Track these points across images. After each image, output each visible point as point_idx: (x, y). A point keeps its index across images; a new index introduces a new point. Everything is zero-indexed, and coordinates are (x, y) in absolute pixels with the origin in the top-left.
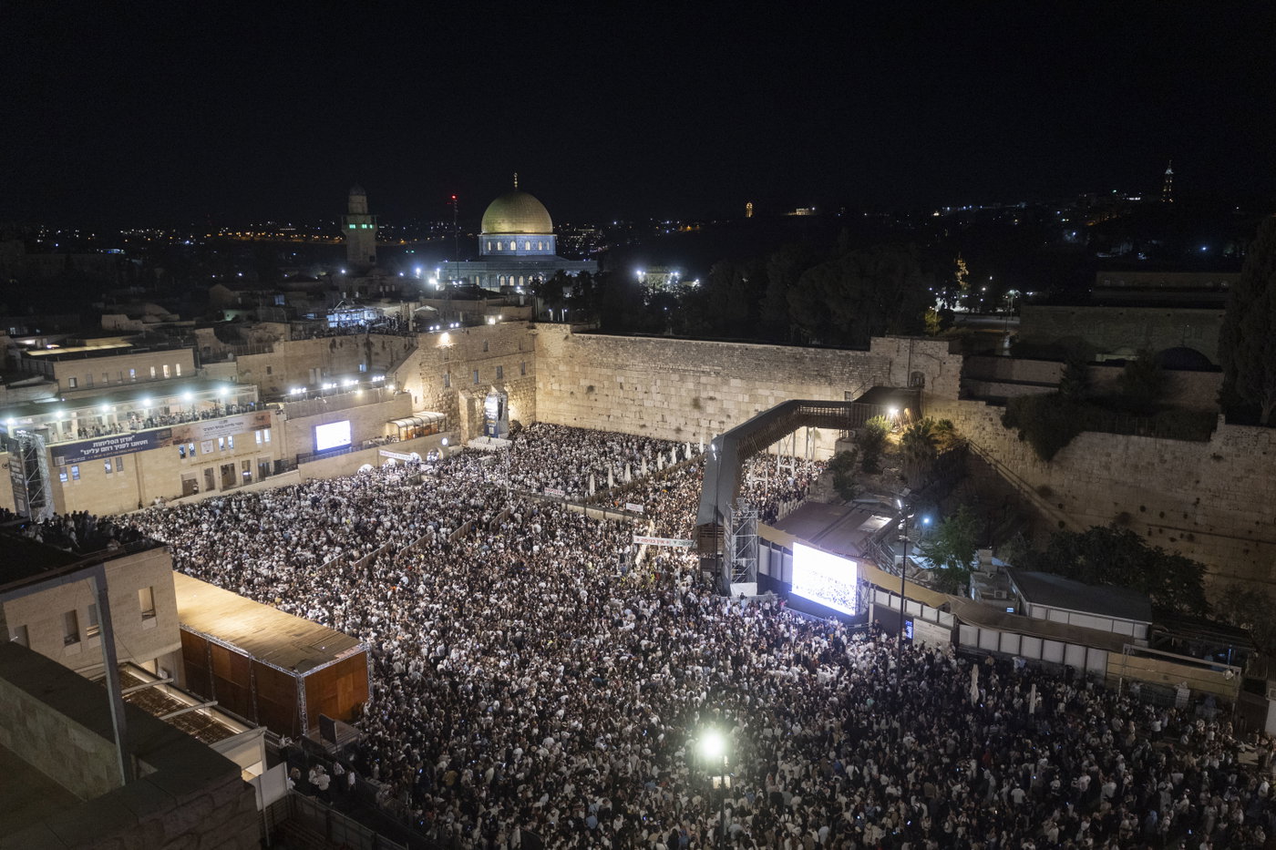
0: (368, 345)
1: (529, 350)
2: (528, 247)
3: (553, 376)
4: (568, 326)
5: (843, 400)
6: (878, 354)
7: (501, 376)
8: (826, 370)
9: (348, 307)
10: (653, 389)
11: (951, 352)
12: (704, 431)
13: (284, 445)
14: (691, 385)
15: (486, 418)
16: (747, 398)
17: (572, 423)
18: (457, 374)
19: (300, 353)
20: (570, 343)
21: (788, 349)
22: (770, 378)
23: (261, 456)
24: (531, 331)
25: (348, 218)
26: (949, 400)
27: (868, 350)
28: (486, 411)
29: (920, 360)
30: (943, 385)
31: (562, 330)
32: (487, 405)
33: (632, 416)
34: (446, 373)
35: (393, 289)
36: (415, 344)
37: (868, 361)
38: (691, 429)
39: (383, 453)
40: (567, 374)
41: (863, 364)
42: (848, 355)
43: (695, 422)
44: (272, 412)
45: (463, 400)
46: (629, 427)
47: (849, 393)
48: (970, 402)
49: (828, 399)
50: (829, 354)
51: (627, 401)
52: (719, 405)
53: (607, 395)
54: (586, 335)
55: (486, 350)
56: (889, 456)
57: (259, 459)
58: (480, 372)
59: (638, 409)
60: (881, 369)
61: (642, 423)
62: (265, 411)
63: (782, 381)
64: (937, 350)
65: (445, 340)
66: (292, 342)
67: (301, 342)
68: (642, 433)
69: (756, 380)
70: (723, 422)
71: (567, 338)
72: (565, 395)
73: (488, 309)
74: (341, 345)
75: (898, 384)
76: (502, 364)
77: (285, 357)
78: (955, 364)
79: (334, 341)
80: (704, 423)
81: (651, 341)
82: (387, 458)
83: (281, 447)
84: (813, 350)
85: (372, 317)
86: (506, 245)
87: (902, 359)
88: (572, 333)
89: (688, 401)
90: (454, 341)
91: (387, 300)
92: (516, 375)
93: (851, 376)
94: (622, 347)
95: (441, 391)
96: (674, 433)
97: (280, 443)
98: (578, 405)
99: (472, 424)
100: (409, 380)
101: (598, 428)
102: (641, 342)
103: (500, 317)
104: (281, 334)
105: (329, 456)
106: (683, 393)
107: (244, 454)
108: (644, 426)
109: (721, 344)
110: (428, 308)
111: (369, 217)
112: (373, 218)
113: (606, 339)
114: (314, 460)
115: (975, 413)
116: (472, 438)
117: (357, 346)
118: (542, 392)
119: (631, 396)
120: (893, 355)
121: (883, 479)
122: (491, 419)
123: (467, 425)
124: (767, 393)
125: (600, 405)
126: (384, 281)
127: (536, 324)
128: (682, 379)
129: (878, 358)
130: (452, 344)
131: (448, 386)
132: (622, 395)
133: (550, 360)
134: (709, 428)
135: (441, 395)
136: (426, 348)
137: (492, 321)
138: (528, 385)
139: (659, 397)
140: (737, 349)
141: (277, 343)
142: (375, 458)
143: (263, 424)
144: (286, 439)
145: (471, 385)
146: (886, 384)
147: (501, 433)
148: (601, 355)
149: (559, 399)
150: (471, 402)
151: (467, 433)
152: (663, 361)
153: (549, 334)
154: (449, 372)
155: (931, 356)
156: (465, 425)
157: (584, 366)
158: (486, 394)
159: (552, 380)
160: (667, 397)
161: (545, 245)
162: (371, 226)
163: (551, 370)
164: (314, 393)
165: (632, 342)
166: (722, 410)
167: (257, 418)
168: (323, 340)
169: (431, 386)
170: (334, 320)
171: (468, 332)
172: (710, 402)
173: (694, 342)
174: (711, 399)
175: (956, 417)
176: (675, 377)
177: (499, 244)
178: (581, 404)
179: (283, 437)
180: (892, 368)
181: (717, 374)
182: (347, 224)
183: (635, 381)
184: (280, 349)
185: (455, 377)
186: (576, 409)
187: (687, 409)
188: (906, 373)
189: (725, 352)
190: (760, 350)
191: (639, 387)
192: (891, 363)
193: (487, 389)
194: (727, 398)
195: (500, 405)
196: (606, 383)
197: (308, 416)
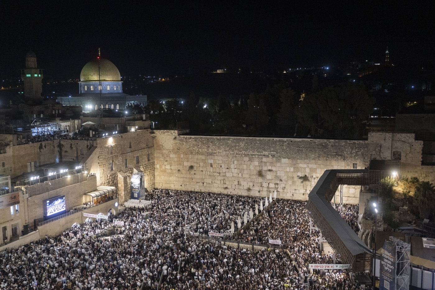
0: (60, 146)
1: (151, 146)
2: (108, 88)
3: (166, 161)
4: (176, 131)
5: (352, 168)
6: (373, 142)
7: (138, 162)
8: (341, 152)
9: (38, 123)
10: (232, 166)
11: (416, 139)
12: (265, 189)
13: (27, 214)
14: (256, 163)
15: (132, 188)
16: (292, 169)
17: (178, 188)
18: (117, 162)
19: (22, 153)
20: (177, 141)
21: (317, 141)
22: (307, 157)
23: (13, 223)
24: (152, 135)
25: (25, 71)
26: (416, 166)
27: (367, 139)
28: (132, 183)
29: (398, 144)
30: (412, 158)
31: (172, 134)
32: (132, 180)
33: (219, 182)
34: (111, 162)
35: (60, 112)
36: (95, 145)
37: (367, 146)
38: (257, 188)
39: (85, 214)
40: (176, 159)
41: (364, 148)
42: (355, 143)
43: (259, 185)
44: (20, 193)
45: (120, 177)
46: (216, 189)
47: (356, 164)
48: (428, 166)
49: (343, 168)
50: (343, 143)
51: (215, 174)
52: (275, 174)
53: (202, 171)
54: (188, 136)
55: (130, 147)
56: (398, 200)
57: (12, 225)
58: (128, 160)
59: (222, 178)
60: (375, 150)
61: (225, 186)
62: (16, 192)
63: (314, 159)
64: (408, 138)
65: (111, 142)
66: (18, 146)
67: (23, 146)
68: (225, 192)
69: (298, 159)
70: (277, 184)
71: (175, 138)
72: (174, 172)
73: (127, 122)
74: (45, 147)
75: (385, 158)
76: (138, 155)
77: (13, 156)
78: (419, 146)
79: (41, 144)
80: (265, 185)
81: (230, 138)
82: (87, 217)
83: (25, 216)
84: (333, 140)
85: (54, 129)
86: (96, 88)
87: (388, 144)
88: (178, 135)
89: (255, 172)
90: (115, 142)
91: (60, 118)
92: (145, 161)
93: (357, 155)
94: (211, 142)
95: (109, 173)
96: (246, 191)
97: (25, 213)
98: (184, 178)
99: (126, 192)
100: (92, 167)
101: (196, 190)
102: (224, 139)
103: (137, 127)
104: (11, 141)
105: (55, 220)
106: (252, 167)
107: (4, 222)
108: (226, 188)
109: (275, 139)
110: (90, 123)
111: (39, 70)
112: (40, 71)
113: (201, 138)
114: (47, 223)
115: (431, 173)
116: (126, 201)
117: (54, 147)
118: (159, 171)
119: (218, 170)
120: (382, 142)
121: (401, 214)
122: (135, 188)
123: (123, 193)
124: (305, 166)
125: (197, 177)
126: (55, 108)
127: (155, 131)
128: (251, 160)
129: (373, 144)
130: (114, 144)
131: (112, 170)
132: (212, 171)
133: (164, 151)
134: (268, 187)
135: (109, 176)
136: (101, 147)
137: (133, 130)
138: (151, 167)
139: (236, 171)
140: (285, 142)
141: (8, 147)
142: (81, 218)
143: (15, 201)
144: (28, 210)
145: (123, 168)
146: (378, 158)
147: (142, 196)
148: (198, 147)
149: (171, 174)
150: (125, 178)
151: (124, 198)
152: (238, 150)
153: (163, 136)
154: (113, 161)
155: (404, 142)
156: (122, 193)
157: (186, 154)
158: (131, 173)
159: (166, 163)
160: (241, 171)
161: (118, 87)
162: (40, 75)
163: (165, 158)
164: (44, 179)
165: (218, 139)
166: (277, 177)
167: (12, 198)
168: (35, 144)
169: (104, 170)
170: (36, 131)
171: (122, 136)
172: (269, 173)
173: (258, 138)
174: (270, 170)
175: (420, 175)
176: (246, 159)
177: (91, 87)
178: (185, 177)
179: (26, 209)
180: (381, 149)
181: (273, 156)
182: (25, 74)
183: (220, 162)
184: (10, 151)
185: (116, 164)
186: (182, 180)
187: (254, 177)
188: (390, 151)
189: (278, 143)
190: (300, 142)
191: (223, 165)
192: (381, 146)
193: (132, 170)
194: (280, 170)
195: (141, 179)
196: (201, 164)
197: (40, 194)
